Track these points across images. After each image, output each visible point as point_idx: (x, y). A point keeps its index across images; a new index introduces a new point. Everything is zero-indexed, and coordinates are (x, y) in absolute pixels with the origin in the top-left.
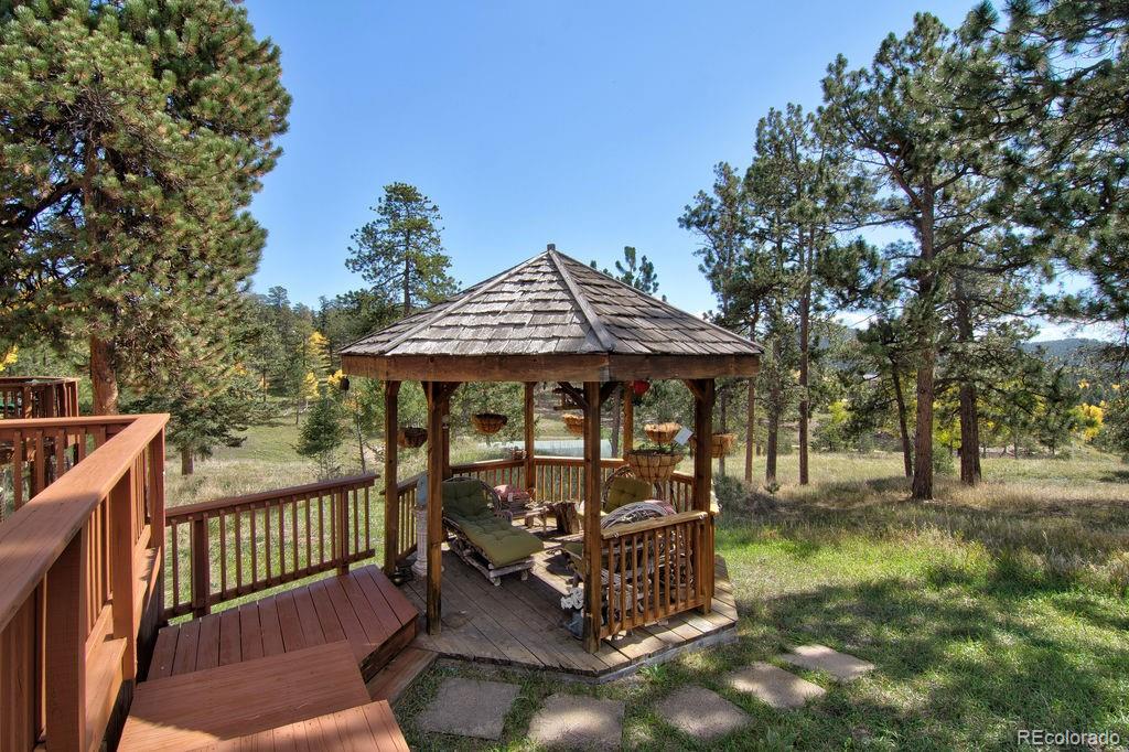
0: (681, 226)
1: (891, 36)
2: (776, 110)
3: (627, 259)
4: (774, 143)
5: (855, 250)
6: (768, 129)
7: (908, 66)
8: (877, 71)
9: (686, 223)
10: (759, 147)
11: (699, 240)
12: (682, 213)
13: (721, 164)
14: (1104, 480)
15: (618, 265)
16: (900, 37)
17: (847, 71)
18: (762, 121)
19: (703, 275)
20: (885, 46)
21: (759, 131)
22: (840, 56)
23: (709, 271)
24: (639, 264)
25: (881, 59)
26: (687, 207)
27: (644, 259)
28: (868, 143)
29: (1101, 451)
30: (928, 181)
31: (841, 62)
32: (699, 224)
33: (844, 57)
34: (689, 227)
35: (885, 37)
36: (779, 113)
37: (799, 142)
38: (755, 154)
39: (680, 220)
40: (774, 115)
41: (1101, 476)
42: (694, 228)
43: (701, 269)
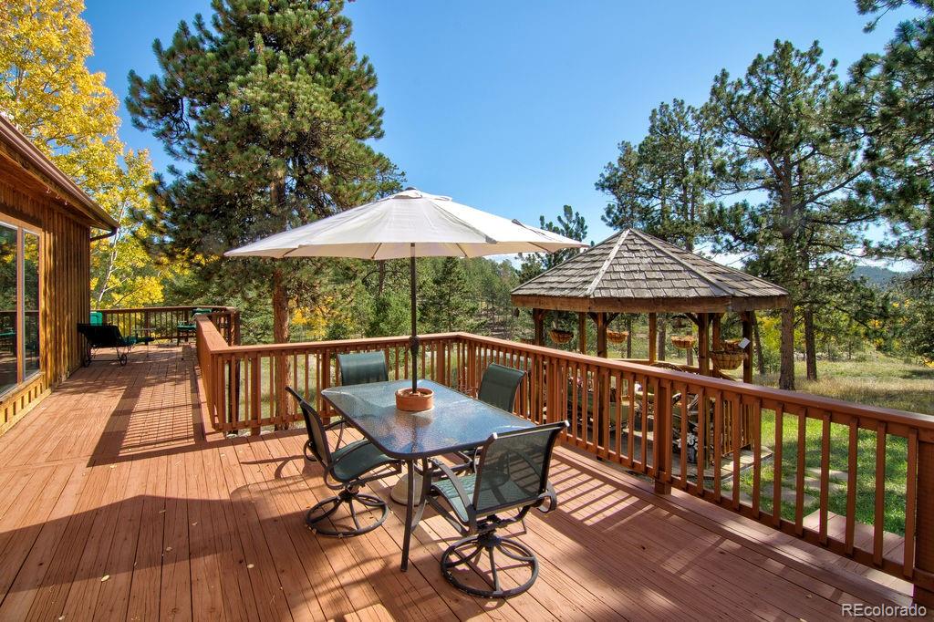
0: (597, 189)
1: (760, 56)
2: (665, 103)
3: (565, 215)
4: (665, 126)
5: (741, 209)
6: (658, 117)
7: (773, 78)
8: (748, 80)
9: (601, 186)
10: (652, 130)
11: (609, 199)
12: (597, 179)
13: (623, 142)
14: (905, 377)
15: (559, 219)
16: (765, 58)
17: (729, 80)
18: (654, 111)
19: (604, 223)
20: (756, 63)
21: (652, 118)
22: (724, 70)
23: (610, 220)
24: (574, 218)
25: (752, 72)
26: (602, 175)
27: (577, 214)
28: (744, 131)
29: (887, 356)
30: (787, 160)
31: (725, 75)
32: (609, 188)
33: (727, 71)
34: (603, 190)
35: (755, 57)
36: (668, 105)
37: (682, 127)
38: (648, 134)
39: (596, 184)
40: (664, 107)
41: (901, 374)
42: (607, 191)
43: (603, 218)
